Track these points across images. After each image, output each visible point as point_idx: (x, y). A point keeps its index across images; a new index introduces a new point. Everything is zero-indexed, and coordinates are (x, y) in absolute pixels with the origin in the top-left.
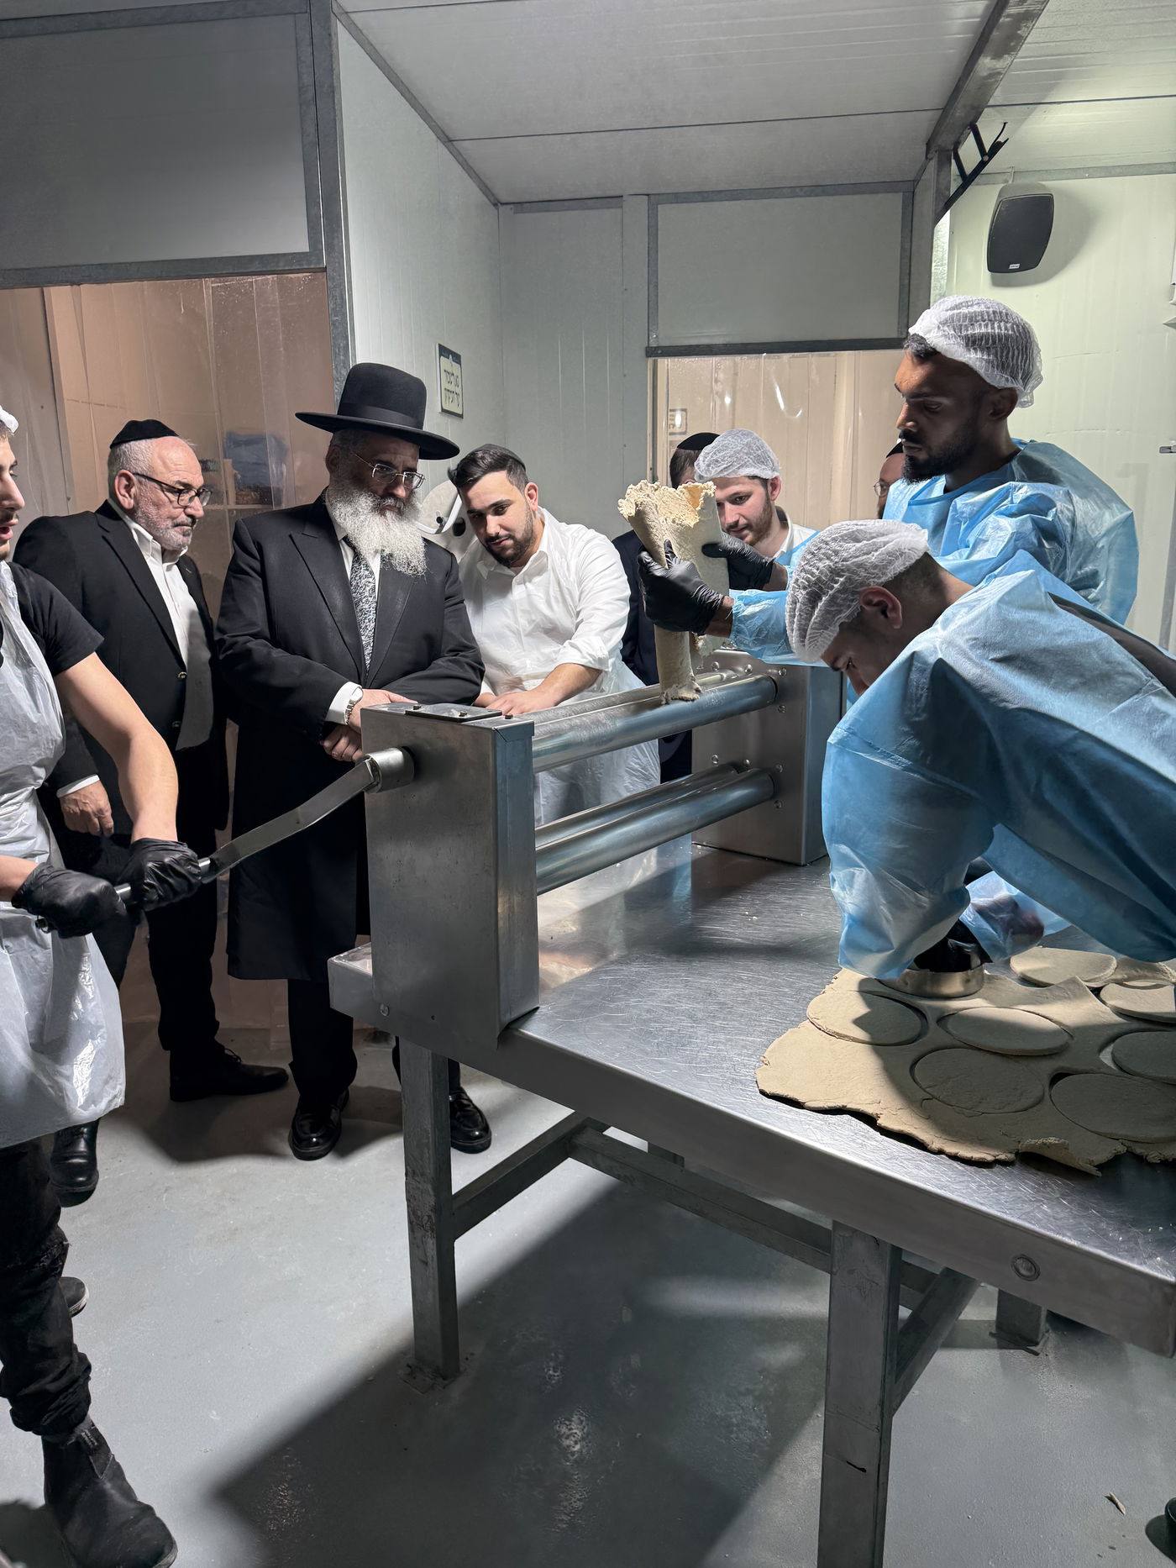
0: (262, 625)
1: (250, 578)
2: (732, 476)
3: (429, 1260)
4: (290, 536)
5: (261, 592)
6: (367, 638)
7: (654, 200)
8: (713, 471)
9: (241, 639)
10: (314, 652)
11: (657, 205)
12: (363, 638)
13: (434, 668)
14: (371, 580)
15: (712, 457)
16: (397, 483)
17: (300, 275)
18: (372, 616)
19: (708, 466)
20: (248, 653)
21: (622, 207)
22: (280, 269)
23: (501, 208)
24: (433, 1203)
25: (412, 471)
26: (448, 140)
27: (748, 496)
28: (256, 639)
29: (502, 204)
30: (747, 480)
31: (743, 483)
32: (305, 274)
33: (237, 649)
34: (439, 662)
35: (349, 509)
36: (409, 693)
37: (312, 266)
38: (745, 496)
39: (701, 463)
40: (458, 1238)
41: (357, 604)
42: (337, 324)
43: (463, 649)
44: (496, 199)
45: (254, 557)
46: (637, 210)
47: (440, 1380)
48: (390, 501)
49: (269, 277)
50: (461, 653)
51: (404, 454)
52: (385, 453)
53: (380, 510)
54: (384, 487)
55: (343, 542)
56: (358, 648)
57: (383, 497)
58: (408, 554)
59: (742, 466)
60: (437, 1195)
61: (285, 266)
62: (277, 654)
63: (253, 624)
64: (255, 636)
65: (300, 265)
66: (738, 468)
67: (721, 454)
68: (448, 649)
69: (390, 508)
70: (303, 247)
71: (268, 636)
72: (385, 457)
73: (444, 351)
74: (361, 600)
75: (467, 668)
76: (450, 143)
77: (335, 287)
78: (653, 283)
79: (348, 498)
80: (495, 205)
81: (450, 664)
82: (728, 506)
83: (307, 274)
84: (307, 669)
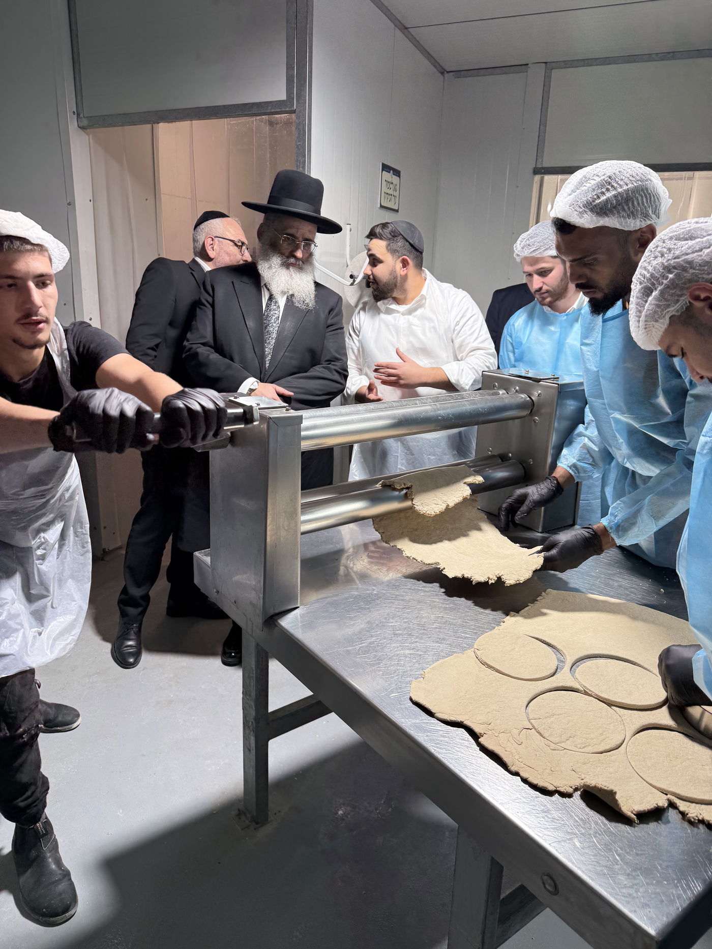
0: (209, 338)
1: (205, 308)
2: (539, 256)
3: (251, 749)
4: (233, 282)
5: (211, 317)
6: (268, 350)
7: (549, 66)
8: (526, 252)
9: (194, 346)
10: (236, 358)
11: (552, 69)
12: (266, 349)
13: (311, 372)
14: (276, 312)
15: (526, 242)
16: (297, 247)
17: (283, 115)
18: (274, 336)
19: (523, 248)
20: (196, 354)
21: (527, 72)
22: (268, 111)
23: (446, 75)
24: (254, 714)
25: (309, 241)
26: (404, 29)
27: (550, 270)
28: (205, 346)
29: (448, 72)
30: (551, 260)
31: (547, 262)
32: (285, 115)
33: (192, 351)
34: (317, 368)
35: (266, 265)
36: (287, 387)
37: (287, 109)
38: (548, 271)
39: (518, 245)
40: (272, 738)
41: (266, 328)
42: (300, 147)
43: (333, 360)
44: (442, 68)
45: (209, 294)
46: (538, 72)
47: (254, 824)
48: (292, 260)
49: (263, 117)
50: (333, 363)
51: (305, 228)
52: (291, 228)
53: (287, 265)
54: (289, 250)
55: (264, 287)
56: (262, 357)
57: (288, 257)
58: (304, 295)
59: (547, 249)
60: (257, 710)
61: (271, 110)
62: (214, 356)
63: (204, 337)
64: (204, 344)
65: (280, 109)
66: (544, 251)
67: (533, 240)
68: (326, 359)
69: (293, 265)
70: (283, 97)
71: (213, 344)
72: (290, 231)
73: (385, 168)
74: (268, 325)
75: (335, 373)
76: (406, 30)
77: (300, 122)
78: (543, 123)
79: (266, 257)
80: (442, 73)
81: (324, 369)
82: (536, 277)
83: (287, 115)
84: (229, 367)
